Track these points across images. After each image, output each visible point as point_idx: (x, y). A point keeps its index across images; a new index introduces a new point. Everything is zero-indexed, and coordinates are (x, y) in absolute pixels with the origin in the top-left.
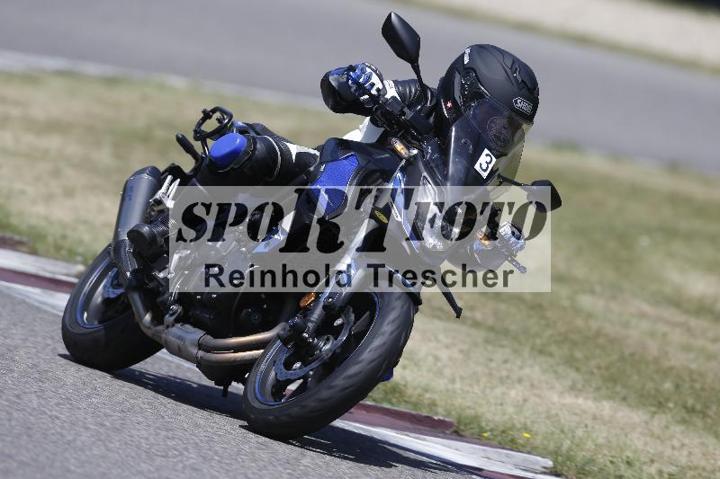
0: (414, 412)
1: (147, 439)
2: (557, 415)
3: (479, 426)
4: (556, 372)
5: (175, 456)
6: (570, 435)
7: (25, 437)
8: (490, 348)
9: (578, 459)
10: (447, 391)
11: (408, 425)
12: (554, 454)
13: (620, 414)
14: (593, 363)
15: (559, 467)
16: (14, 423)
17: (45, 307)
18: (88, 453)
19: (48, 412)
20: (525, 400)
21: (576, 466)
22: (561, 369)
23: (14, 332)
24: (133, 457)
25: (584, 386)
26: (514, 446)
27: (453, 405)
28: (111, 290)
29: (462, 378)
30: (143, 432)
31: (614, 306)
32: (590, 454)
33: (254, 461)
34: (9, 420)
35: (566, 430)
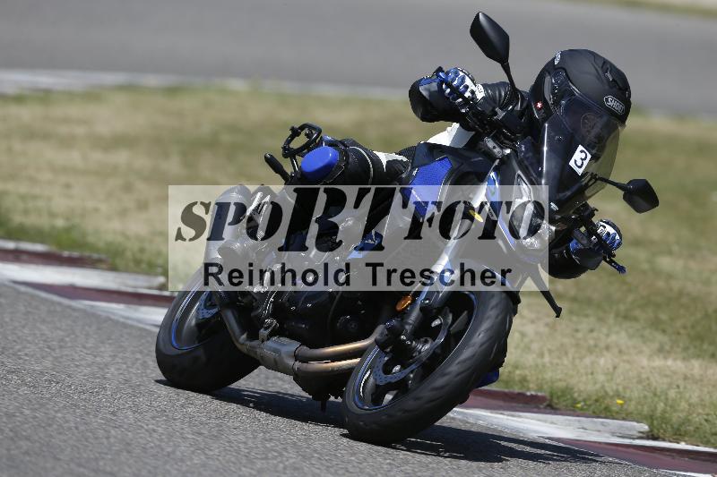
0: (506, 390)
1: (245, 443)
2: (648, 379)
3: (572, 397)
4: (642, 336)
5: (275, 458)
6: (663, 398)
7: (125, 454)
8: (575, 318)
9: (674, 420)
10: (537, 366)
11: (501, 403)
12: (650, 419)
13: (710, 372)
14: (679, 323)
15: (656, 431)
16: (112, 440)
17: (130, 322)
18: (189, 463)
19: (146, 427)
20: (615, 368)
21: (672, 428)
22: (647, 332)
23: (103, 349)
24: (234, 463)
25: (672, 347)
26: (608, 414)
27: (543, 379)
28: (205, 311)
29: (550, 351)
30: (241, 437)
31: (693, 265)
32: (685, 414)
33: (353, 454)
34: (108, 438)
35: (658, 393)
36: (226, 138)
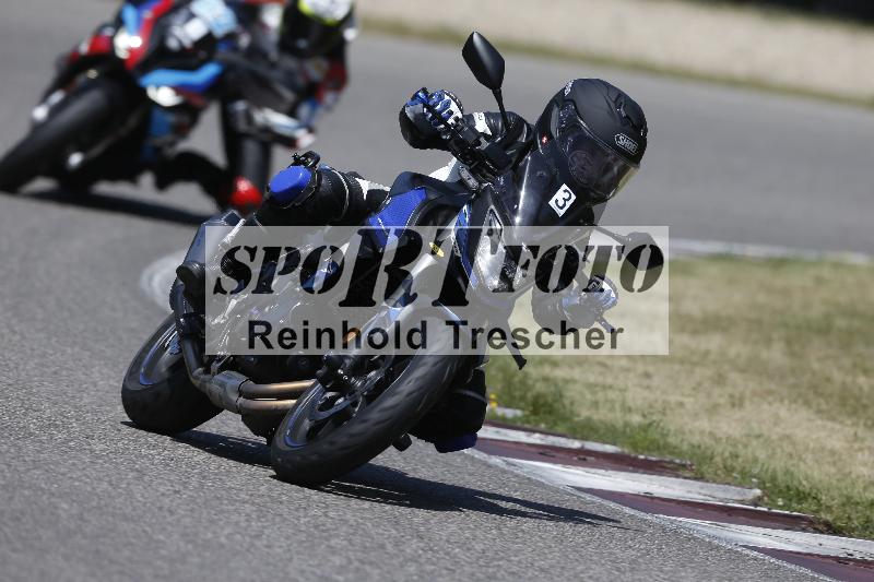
36: (841, 323)
